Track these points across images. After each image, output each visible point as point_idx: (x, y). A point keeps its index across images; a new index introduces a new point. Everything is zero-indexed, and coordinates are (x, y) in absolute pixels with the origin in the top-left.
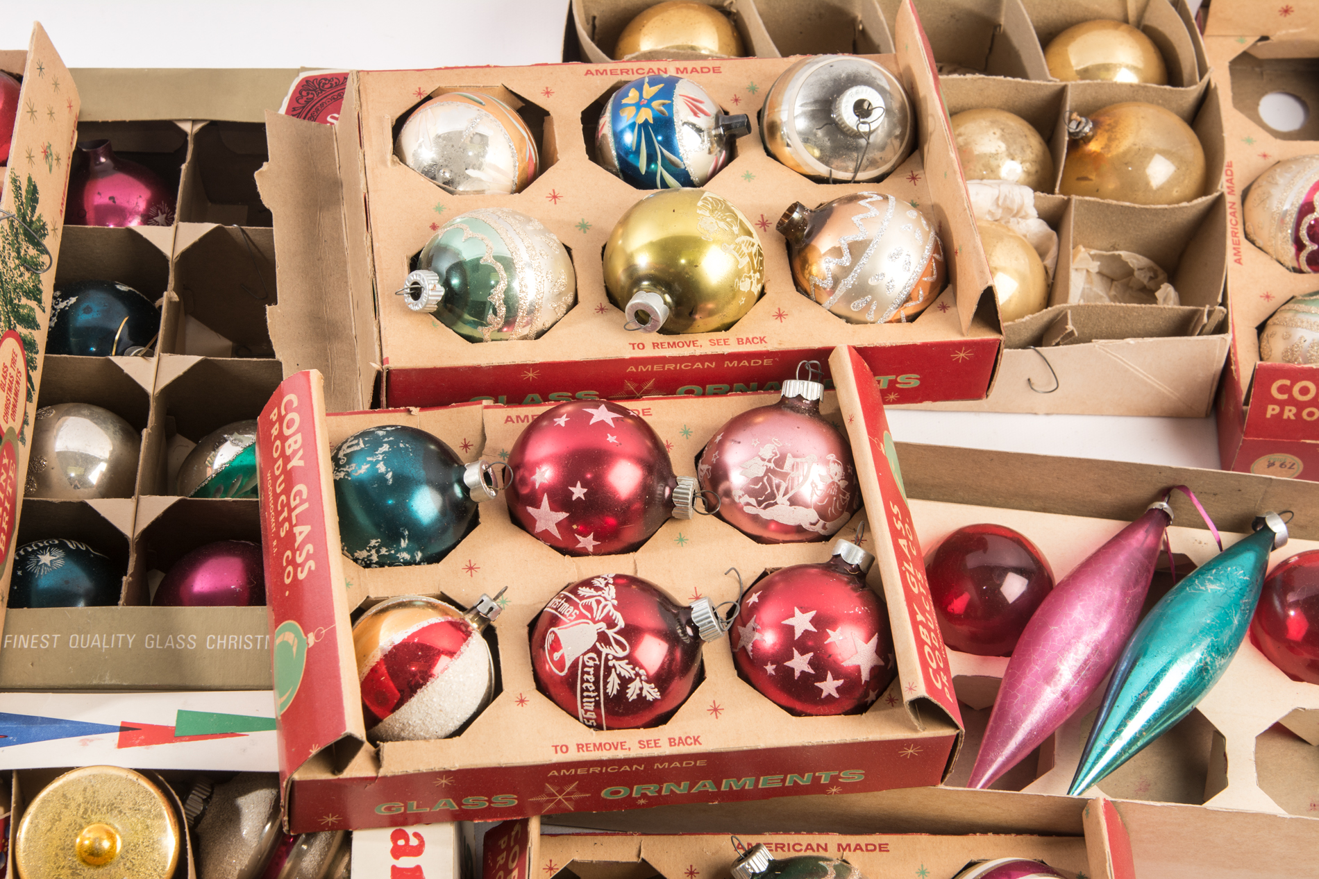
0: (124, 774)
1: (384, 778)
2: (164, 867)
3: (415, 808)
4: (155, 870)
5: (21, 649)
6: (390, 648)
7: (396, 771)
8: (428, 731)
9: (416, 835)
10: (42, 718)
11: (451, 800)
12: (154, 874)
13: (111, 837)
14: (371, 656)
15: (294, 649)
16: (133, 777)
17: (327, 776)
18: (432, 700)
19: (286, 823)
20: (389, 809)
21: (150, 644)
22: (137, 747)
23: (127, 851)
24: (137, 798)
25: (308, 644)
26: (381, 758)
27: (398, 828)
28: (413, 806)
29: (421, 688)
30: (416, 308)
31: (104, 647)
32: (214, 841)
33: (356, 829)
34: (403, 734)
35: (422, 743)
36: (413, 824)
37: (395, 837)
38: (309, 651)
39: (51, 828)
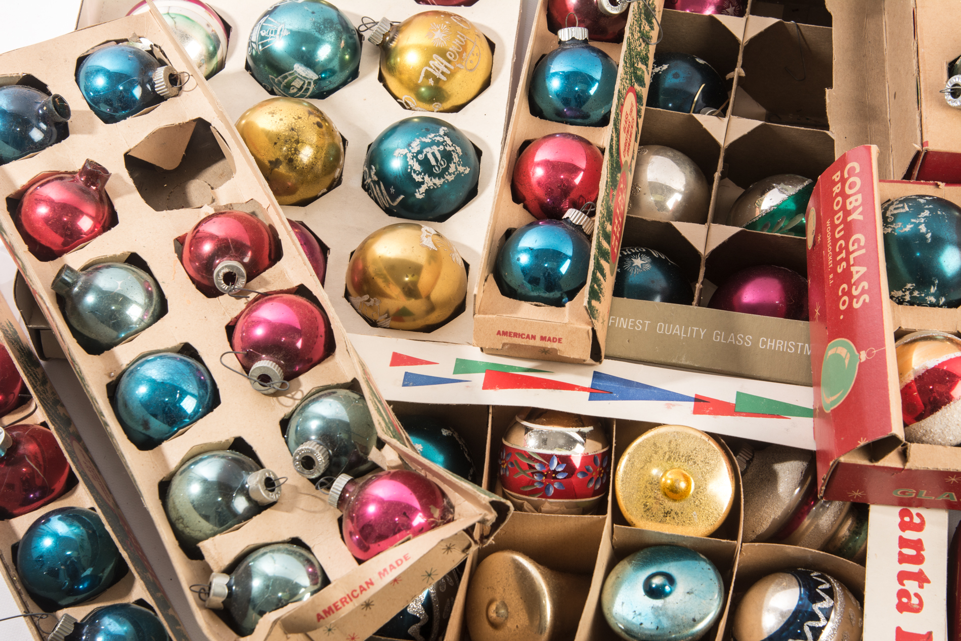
0: (699, 435)
1: (910, 470)
2: (722, 508)
3: (923, 495)
4: (716, 510)
5: (621, 328)
6: (923, 371)
7: (919, 466)
8: (945, 438)
9: (918, 515)
10: (637, 383)
11: (953, 494)
12: (715, 512)
13: (687, 480)
14: (906, 375)
15: (847, 362)
16: (705, 438)
17: (866, 462)
18: (952, 416)
19: (822, 492)
20: (903, 493)
21: (716, 338)
22: (707, 416)
23: (697, 493)
24: (707, 454)
25: (860, 359)
26: (908, 454)
27: (905, 508)
28: (923, 494)
29: (945, 405)
30: (955, 105)
31: (682, 335)
32: (753, 493)
33: (873, 504)
34: (924, 438)
35: (940, 447)
36: (917, 506)
37: (902, 514)
38: (861, 365)
39: (644, 466)
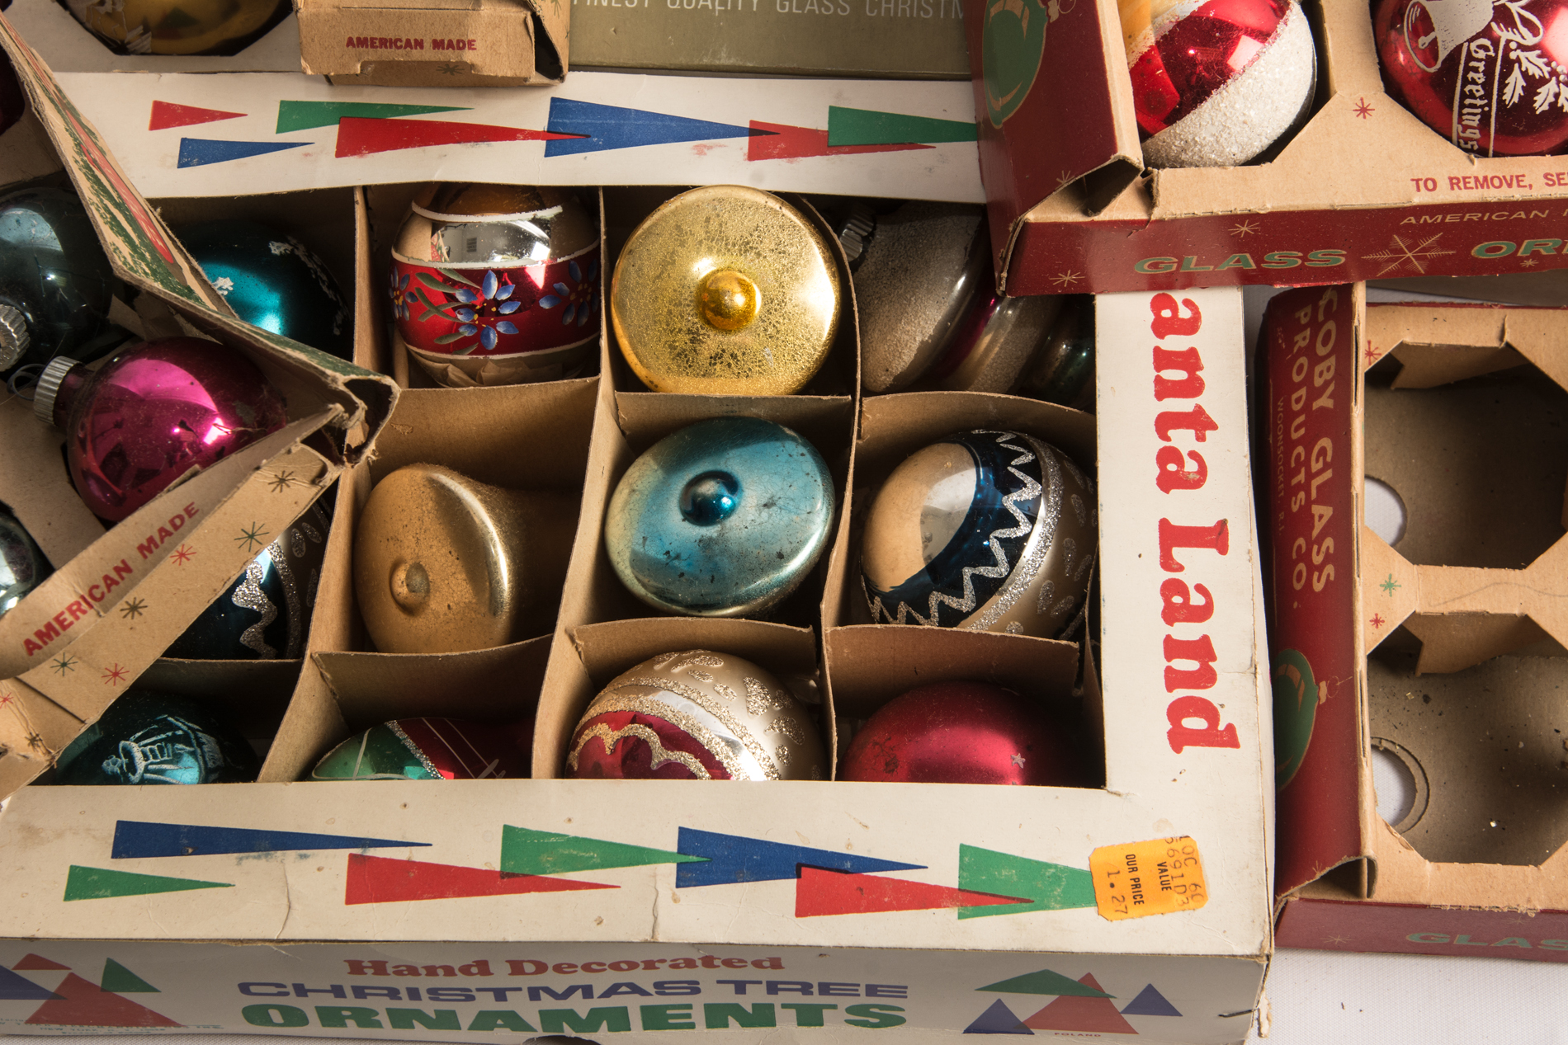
0: (761, 199)
1: (1160, 221)
2: (820, 335)
3: (1192, 266)
4: (808, 339)
5: (597, 7)
6: (1171, 27)
7: (1178, 212)
8: (1222, 152)
9: (1187, 303)
10: (635, 110)
11: (1248, 255)
12: (807, 345)
13: (747, 290)
14: (1140, 38)
15: (1025, 24)
16: (774, 204)
17: (1075, 217)
18: (1233, 107)
19: (1004, 282)
20: (1155, 266)
21: (783, 7)
22: (776, 161)
23: (769, 312)
24: (781, 236)
25: (1049, 17)
26: (1155, 191)
27: (1161, 292)
28: (1192, 263)
29: (1218, 87)
31: (717, 8)
32: (879, 298)
33: (1101, 292)
34: (1183, 156)
35: (1215, 170)
36: (1184, 287)
37: (1156, 306)
38: (1051, 27)
39: (662, 273)
